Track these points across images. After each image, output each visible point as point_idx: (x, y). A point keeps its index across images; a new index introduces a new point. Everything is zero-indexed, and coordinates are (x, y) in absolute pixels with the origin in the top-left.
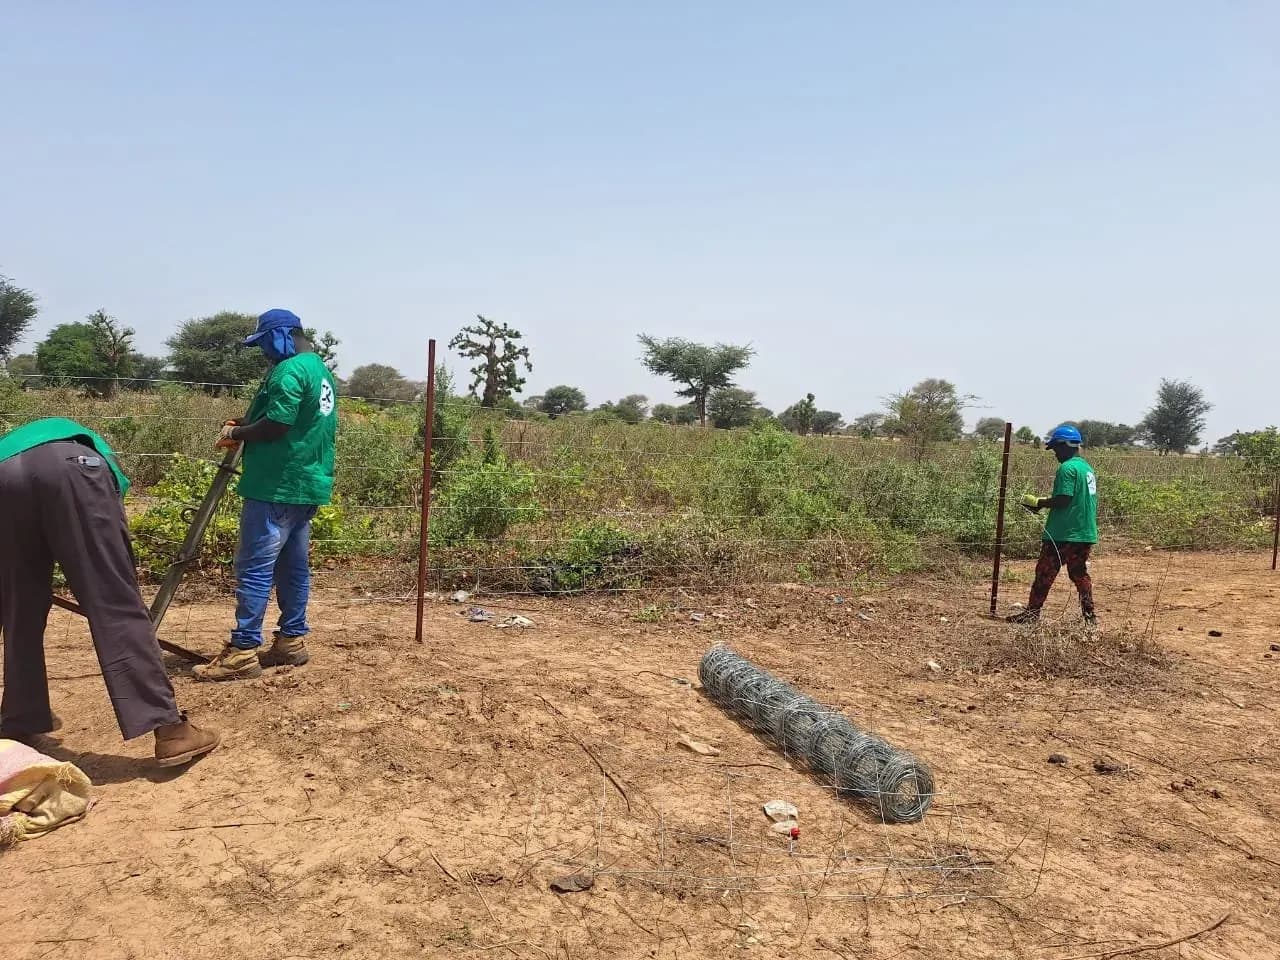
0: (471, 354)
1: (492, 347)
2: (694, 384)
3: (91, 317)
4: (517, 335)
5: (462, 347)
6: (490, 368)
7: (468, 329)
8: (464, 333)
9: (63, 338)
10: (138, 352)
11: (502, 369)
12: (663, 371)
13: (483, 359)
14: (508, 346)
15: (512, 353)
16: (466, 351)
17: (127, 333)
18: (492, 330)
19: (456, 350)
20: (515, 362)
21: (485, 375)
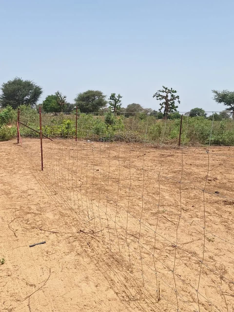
0: (160, 99)
1: (167, 96)
2: (233, 106)
3: (56, 93)
4: (175, 92)
5: (157, 97)
6: (166, 103)
7: (160, 91)
8: (158, 92)
9: (49, 99)
10: (67, 102)
12: (221, 102)
13: (164, 100)
14: (172, 96)
15: (173, 98)
16: (158, 98)
17: (65, 97)
18: (167, 91)
19: (155, 98)
20: (174, 101)
21: (164, 106)
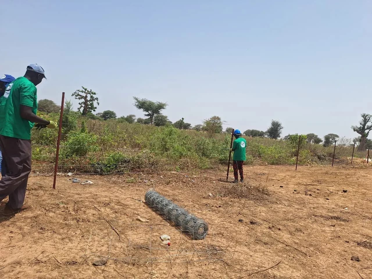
0: (79, 98)
1: (86, 96)
2: (150, 113)
4: (95, 94)
5: (76, 96)
6: (85, 103)
7: (79, 91)
8: (77, 91)
11: (89, 104)
12: (141, 108)
13: (83, 100)
14: (92, 97)
15: (92, 99)
16: (77, 97)
18: (86, 92)
19: (74, 96)
20: (94, 102)
21: (84, 105)
